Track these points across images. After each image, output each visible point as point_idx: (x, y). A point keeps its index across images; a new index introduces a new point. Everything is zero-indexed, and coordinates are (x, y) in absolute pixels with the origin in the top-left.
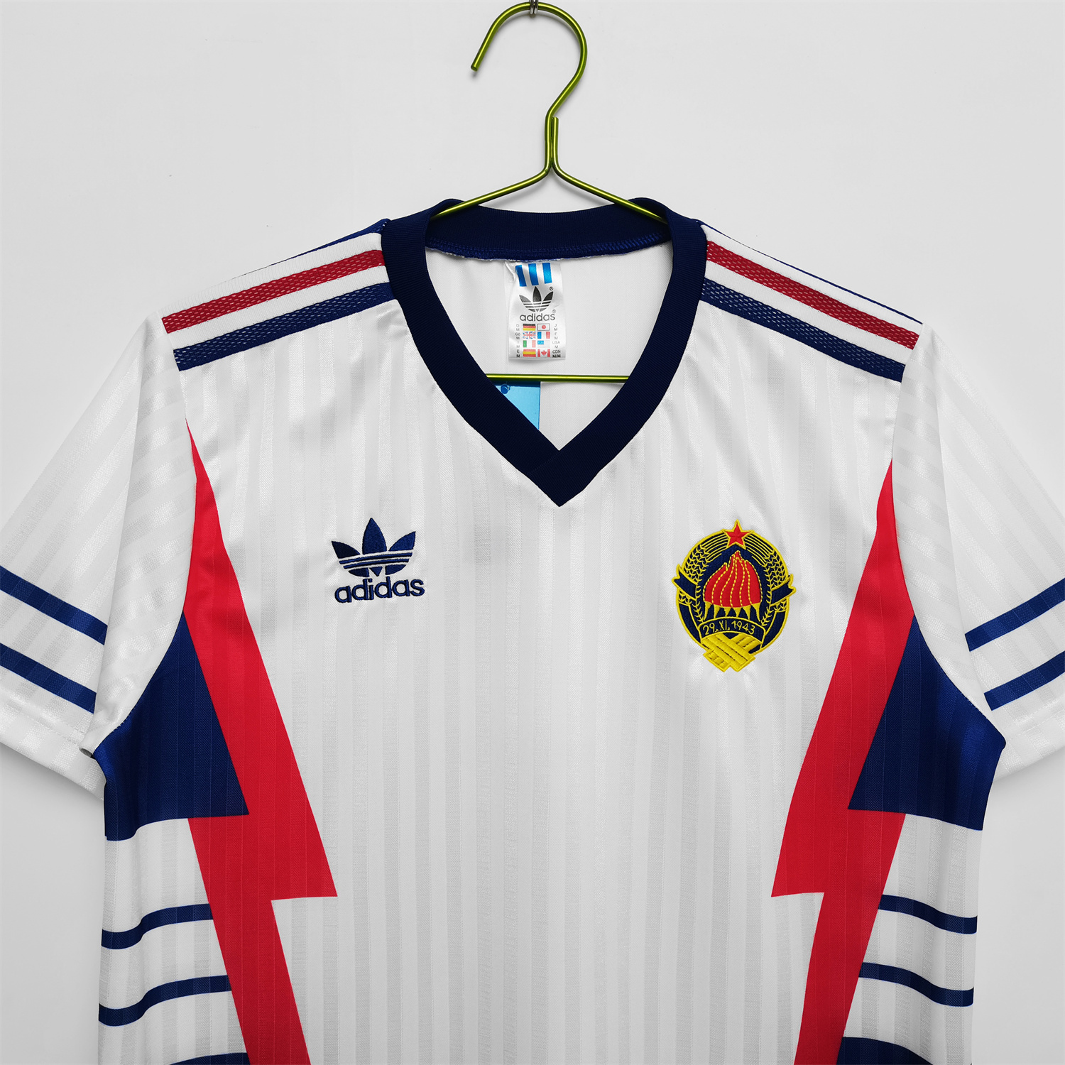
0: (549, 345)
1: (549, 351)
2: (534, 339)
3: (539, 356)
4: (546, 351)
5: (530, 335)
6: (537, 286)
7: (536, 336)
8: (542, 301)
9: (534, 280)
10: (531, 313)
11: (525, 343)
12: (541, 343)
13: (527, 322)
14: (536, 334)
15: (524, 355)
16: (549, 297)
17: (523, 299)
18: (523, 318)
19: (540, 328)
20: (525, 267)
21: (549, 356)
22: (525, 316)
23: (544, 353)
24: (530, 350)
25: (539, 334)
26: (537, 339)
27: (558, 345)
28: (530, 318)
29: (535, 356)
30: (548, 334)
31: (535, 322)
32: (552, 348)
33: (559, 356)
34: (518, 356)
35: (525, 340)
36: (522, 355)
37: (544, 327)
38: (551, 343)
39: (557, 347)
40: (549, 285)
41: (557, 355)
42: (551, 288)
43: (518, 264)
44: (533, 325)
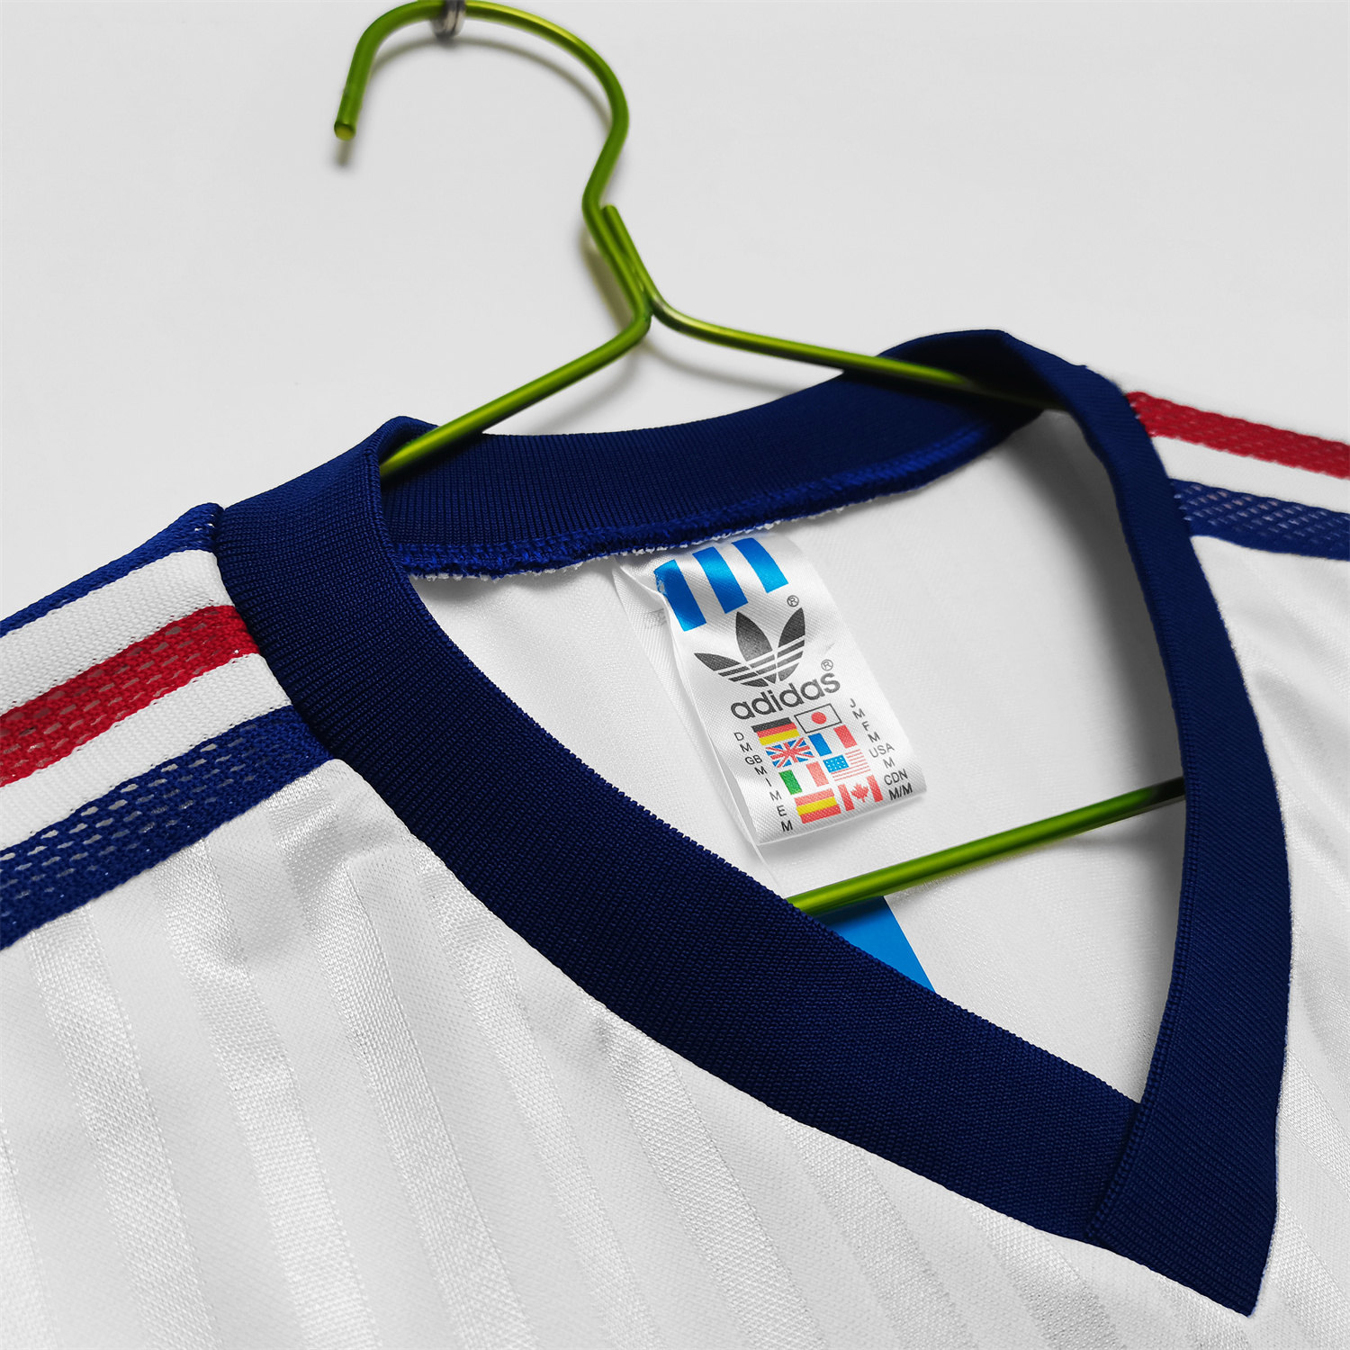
0: (866, 767)
1: (872, 780)
2: (811, 761)
3: (849, 806)
4: (865, 784)
5: (793, 750)
6: (743, 610)
7: (813, 749)
8: (776, 649)
9: (730, 596)
10: (756, 692)
11: (790, 781)
12: (838, 764)
13: (760, 720)
14: (809, 743)
15: (806, 818)
16: (795, 629)
17: (714, 662)
18: (742, 711)
19: (811, 725)
20: (690, 567)
21: (878, 797)
22: (745, 705)
23: (860, 793)
24: (811, 798)
25: (818, 740)
26: (818, 759)
27: (891, 754)
28: (763, 706)
29: (835, 810)
30: (844, 735)
31: (787, 713)
32: (879, 771)
33: (908, 790)
34: (787, 827)
35: (783, 769)
36: (797, 822)
37: (819, 718)
38: (868, 756)
39: (889, 764)
40: (781, 593)
41: (903, 790)
42: (791, 600)
43: (657, 563)
44: (785, 724)
